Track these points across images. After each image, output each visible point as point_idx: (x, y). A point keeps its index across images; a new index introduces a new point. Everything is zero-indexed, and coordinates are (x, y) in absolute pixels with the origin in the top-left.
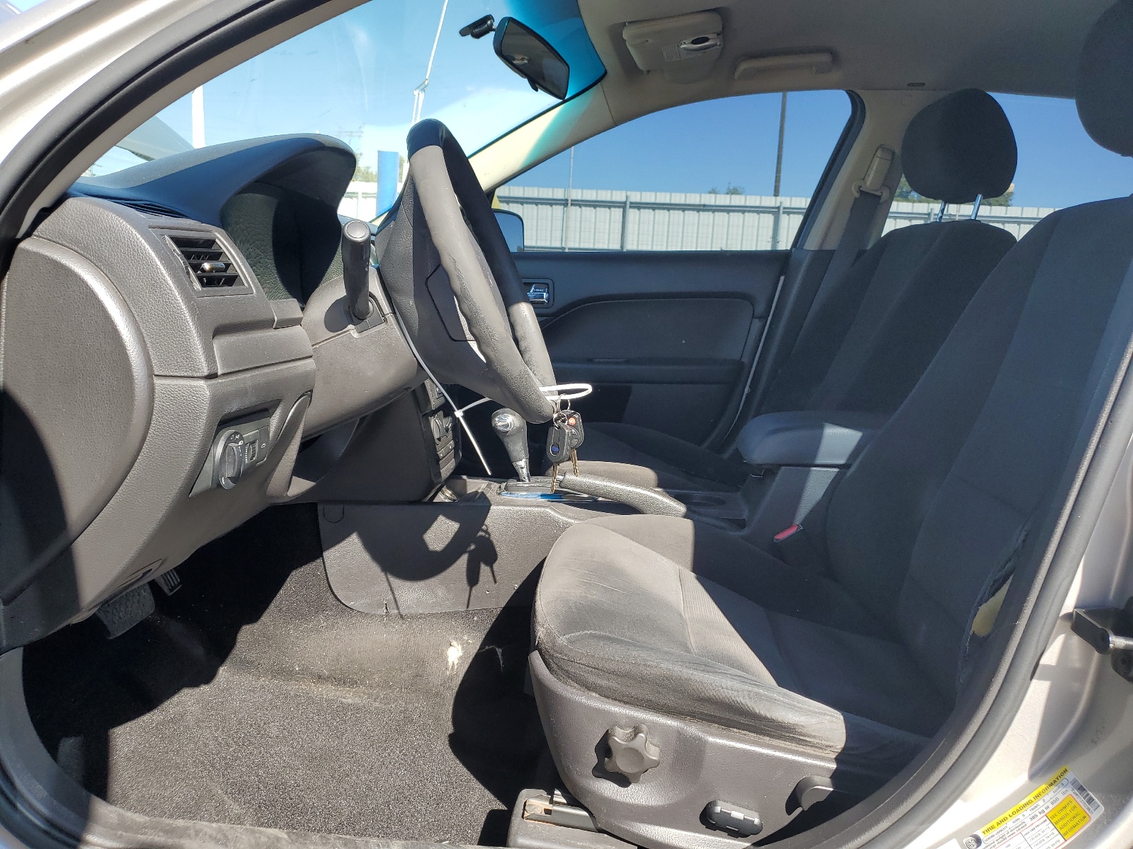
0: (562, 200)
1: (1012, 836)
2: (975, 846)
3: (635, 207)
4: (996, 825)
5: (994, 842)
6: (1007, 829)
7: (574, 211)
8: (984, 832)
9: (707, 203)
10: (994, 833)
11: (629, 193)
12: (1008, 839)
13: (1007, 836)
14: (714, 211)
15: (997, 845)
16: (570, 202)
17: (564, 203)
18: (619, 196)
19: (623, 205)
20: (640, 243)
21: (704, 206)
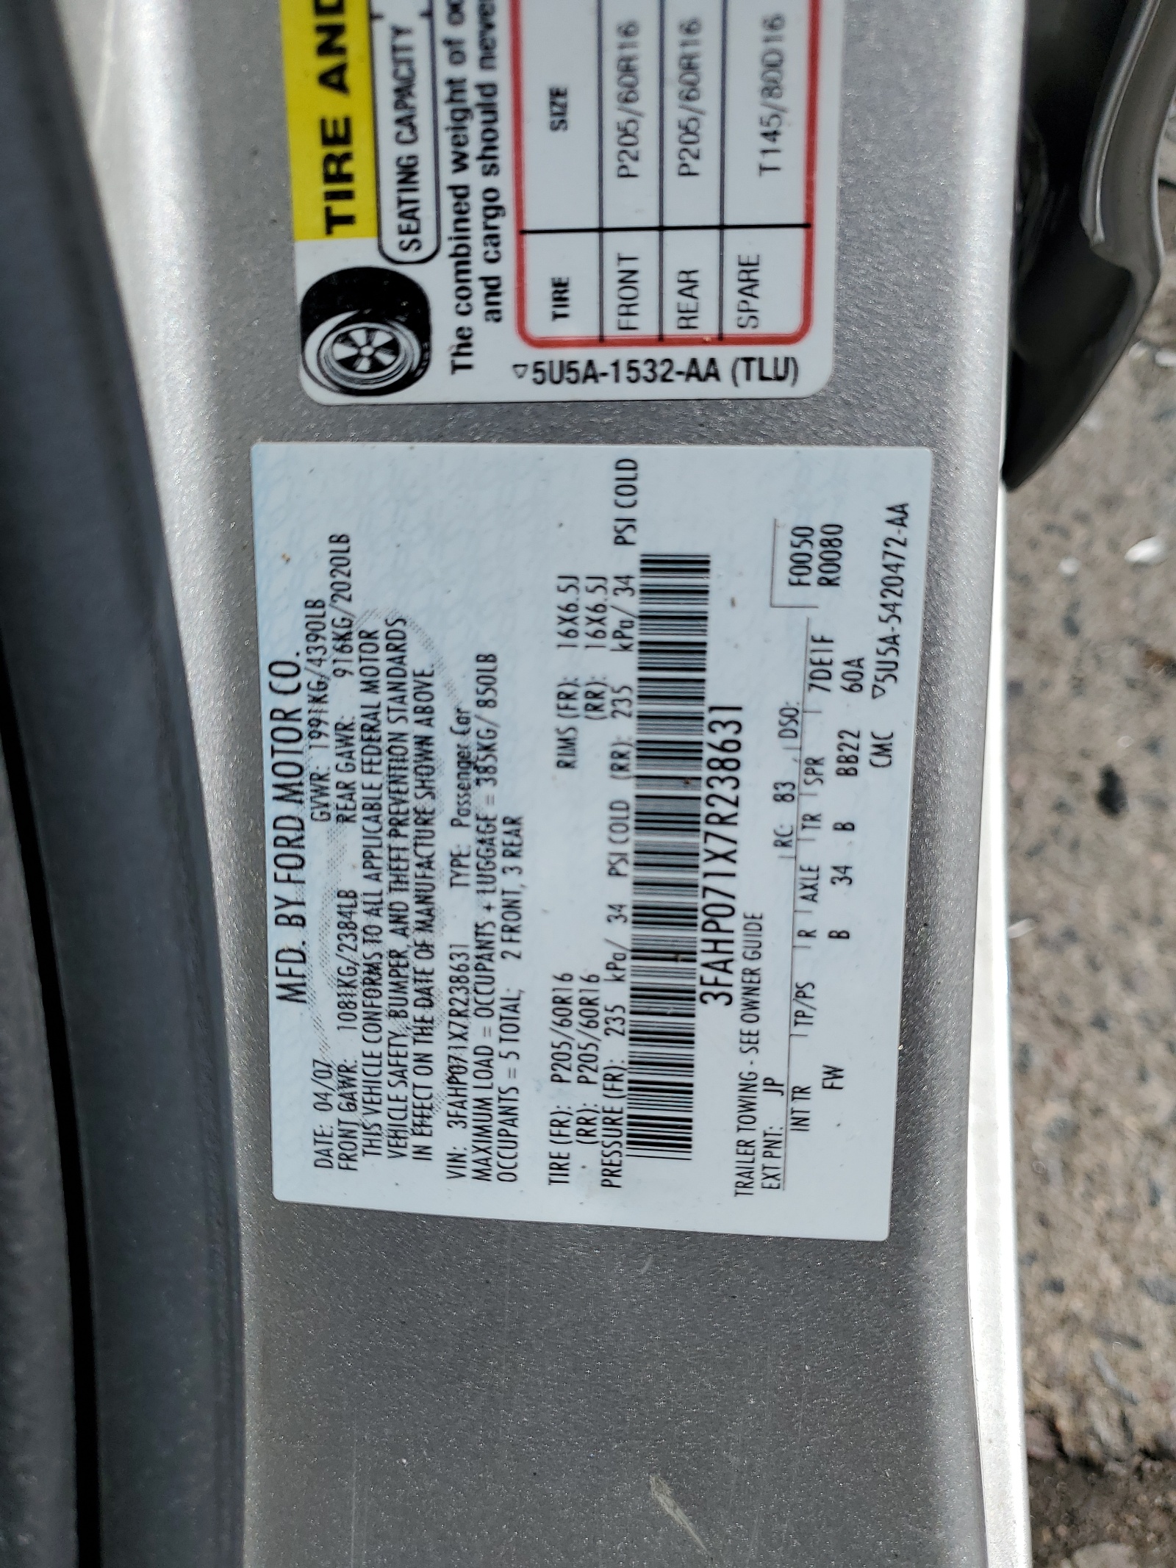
1: (502, 33)
2: (408, 340)
4: (332, 105)
5: (460, 193)
6: (418, 40)
8: (333, 221)
10: (391, 152)
12: (501, 75)
13: (471, 72)
15: (503, 182)
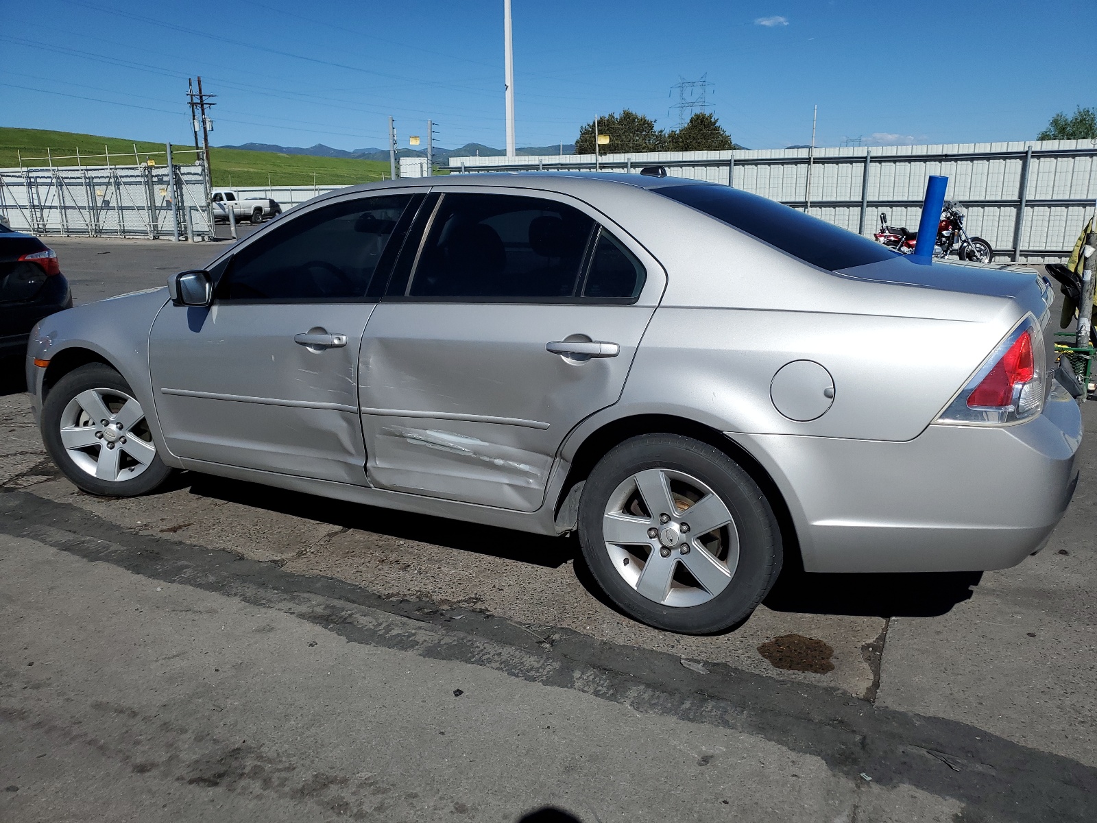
0: (807, 159)
3: (875, 162)
7: (817, 168)
9: (949, 153)
11: (870, 149)
14: (956, 160)
16: (812, 160)
17: (807, 161)
18: (860, 152)
19: (863, 160)
20: (881, 194)
21: (946, 155)
